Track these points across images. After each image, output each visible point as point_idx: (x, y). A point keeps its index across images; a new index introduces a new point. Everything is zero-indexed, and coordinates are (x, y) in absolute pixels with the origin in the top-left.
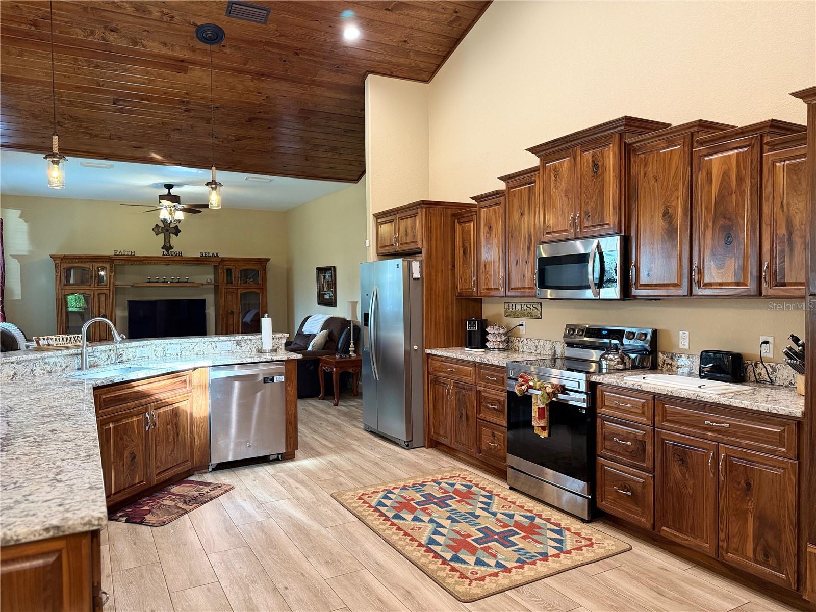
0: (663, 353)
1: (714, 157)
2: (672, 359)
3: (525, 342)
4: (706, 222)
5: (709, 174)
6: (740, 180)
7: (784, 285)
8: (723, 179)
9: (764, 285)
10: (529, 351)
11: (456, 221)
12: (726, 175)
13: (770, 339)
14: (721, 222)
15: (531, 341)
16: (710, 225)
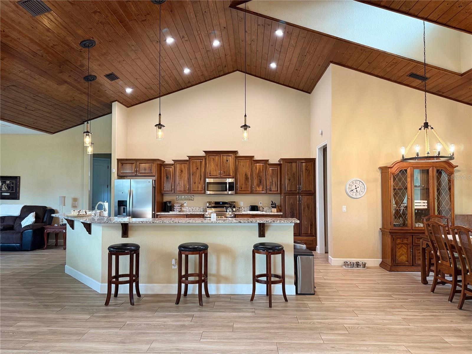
0: (237, 207)
1: (257, 164)
2: (239, 208)
3: (187, 208)
4: (255, 177)
5: (256, 168)
6: (263, 170)
7: (271, 191)
8: (259, 169)
9: (268, 191)
10: (189, 211)
11: (162, 167)
12: (260, 169)
13: (261, 202)
14: (259, 178)
15: (190, 207)
16: (256, 178)
